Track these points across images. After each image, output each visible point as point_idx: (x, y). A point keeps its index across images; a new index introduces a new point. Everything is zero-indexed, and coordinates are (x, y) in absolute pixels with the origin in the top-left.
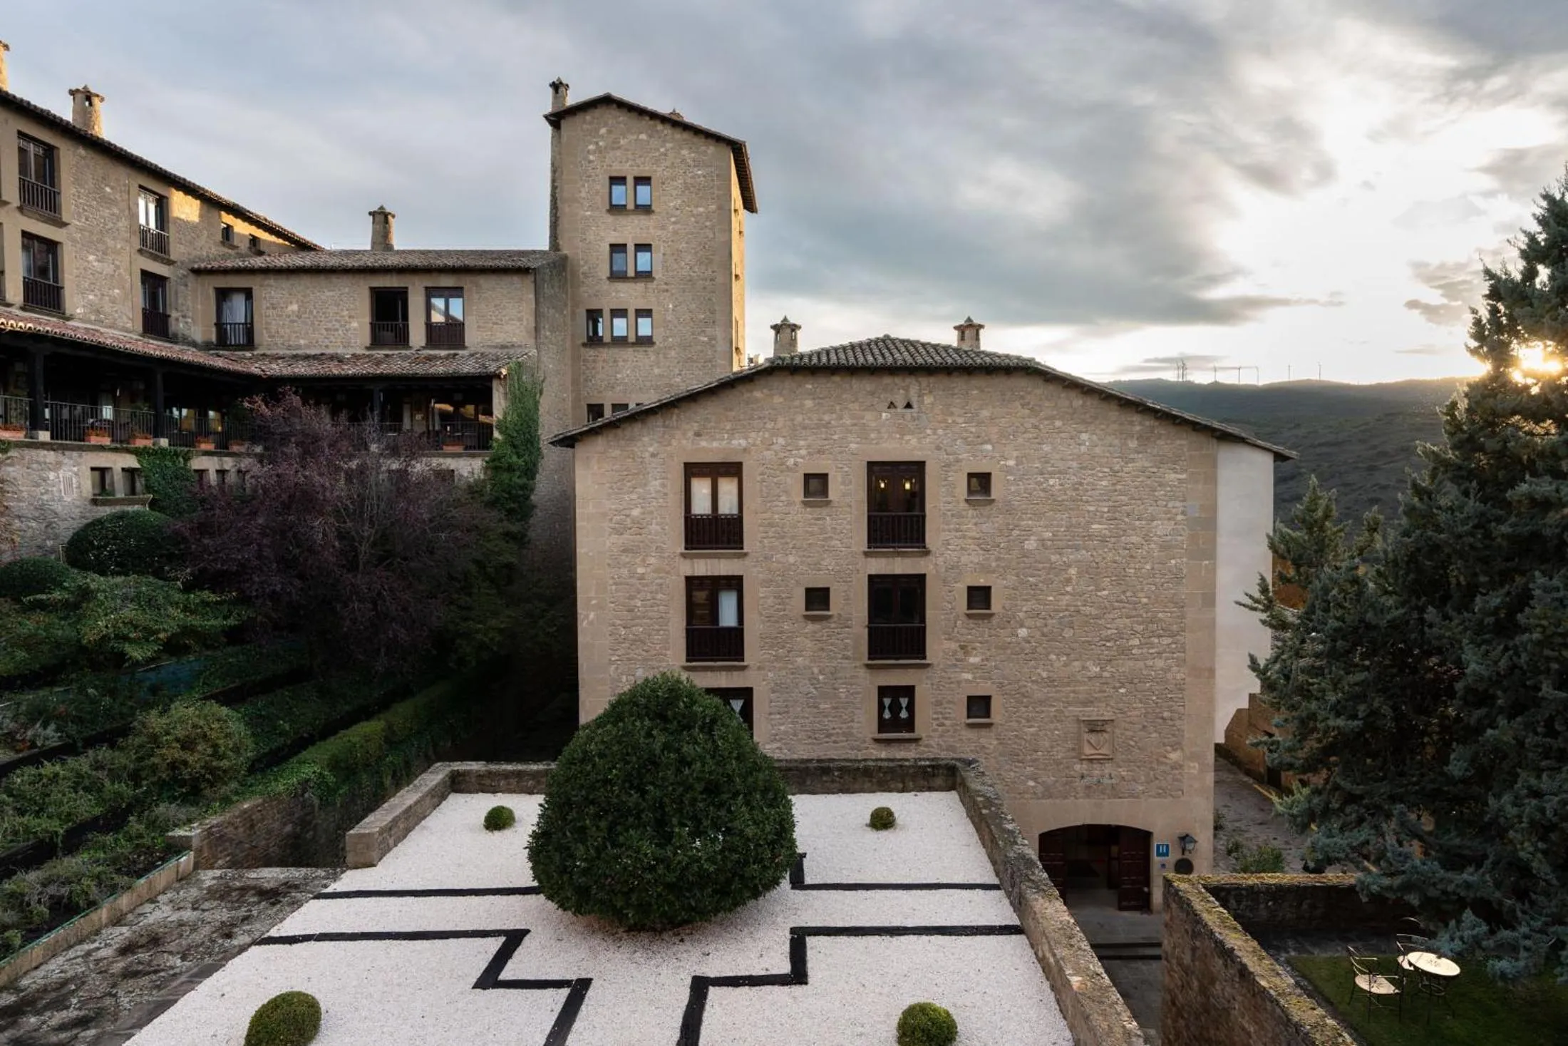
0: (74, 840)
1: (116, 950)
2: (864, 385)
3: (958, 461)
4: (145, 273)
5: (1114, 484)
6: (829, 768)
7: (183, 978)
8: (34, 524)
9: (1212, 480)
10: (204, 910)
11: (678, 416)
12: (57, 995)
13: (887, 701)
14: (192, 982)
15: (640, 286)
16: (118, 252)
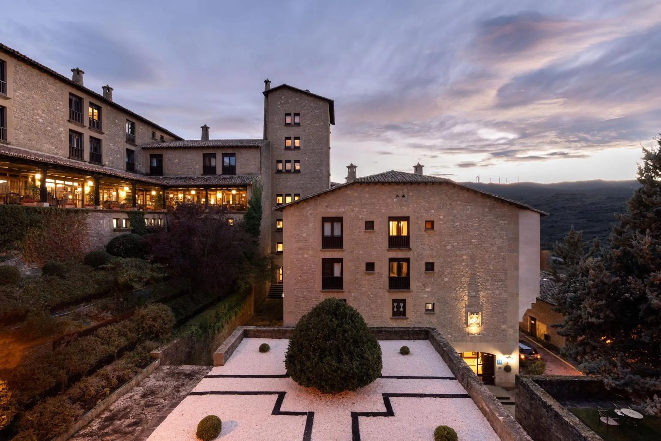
0: (120, 354)
1: (140, 396)
2: (387, 189)
3: (422, 216)
4: (128, 150)
5: (480, 225)
6: (381, 330)
7: (167, 408)
8: (96, 239)
9: (517, 223)
10: (167, 381)
11: (320, 200)
12: (124, 413)
13: (395, 305)
14: (170, 409)
15: (295, 152)
16: (119, 142)
